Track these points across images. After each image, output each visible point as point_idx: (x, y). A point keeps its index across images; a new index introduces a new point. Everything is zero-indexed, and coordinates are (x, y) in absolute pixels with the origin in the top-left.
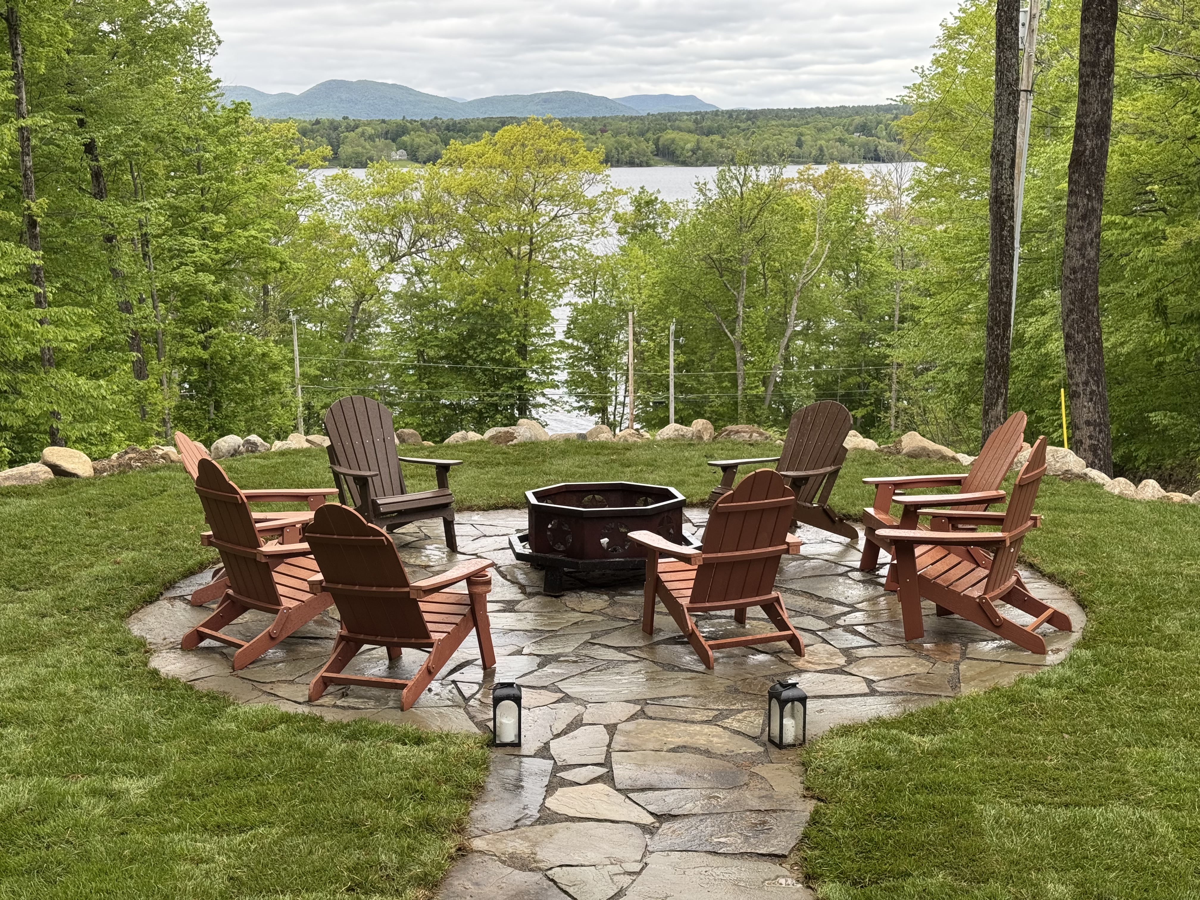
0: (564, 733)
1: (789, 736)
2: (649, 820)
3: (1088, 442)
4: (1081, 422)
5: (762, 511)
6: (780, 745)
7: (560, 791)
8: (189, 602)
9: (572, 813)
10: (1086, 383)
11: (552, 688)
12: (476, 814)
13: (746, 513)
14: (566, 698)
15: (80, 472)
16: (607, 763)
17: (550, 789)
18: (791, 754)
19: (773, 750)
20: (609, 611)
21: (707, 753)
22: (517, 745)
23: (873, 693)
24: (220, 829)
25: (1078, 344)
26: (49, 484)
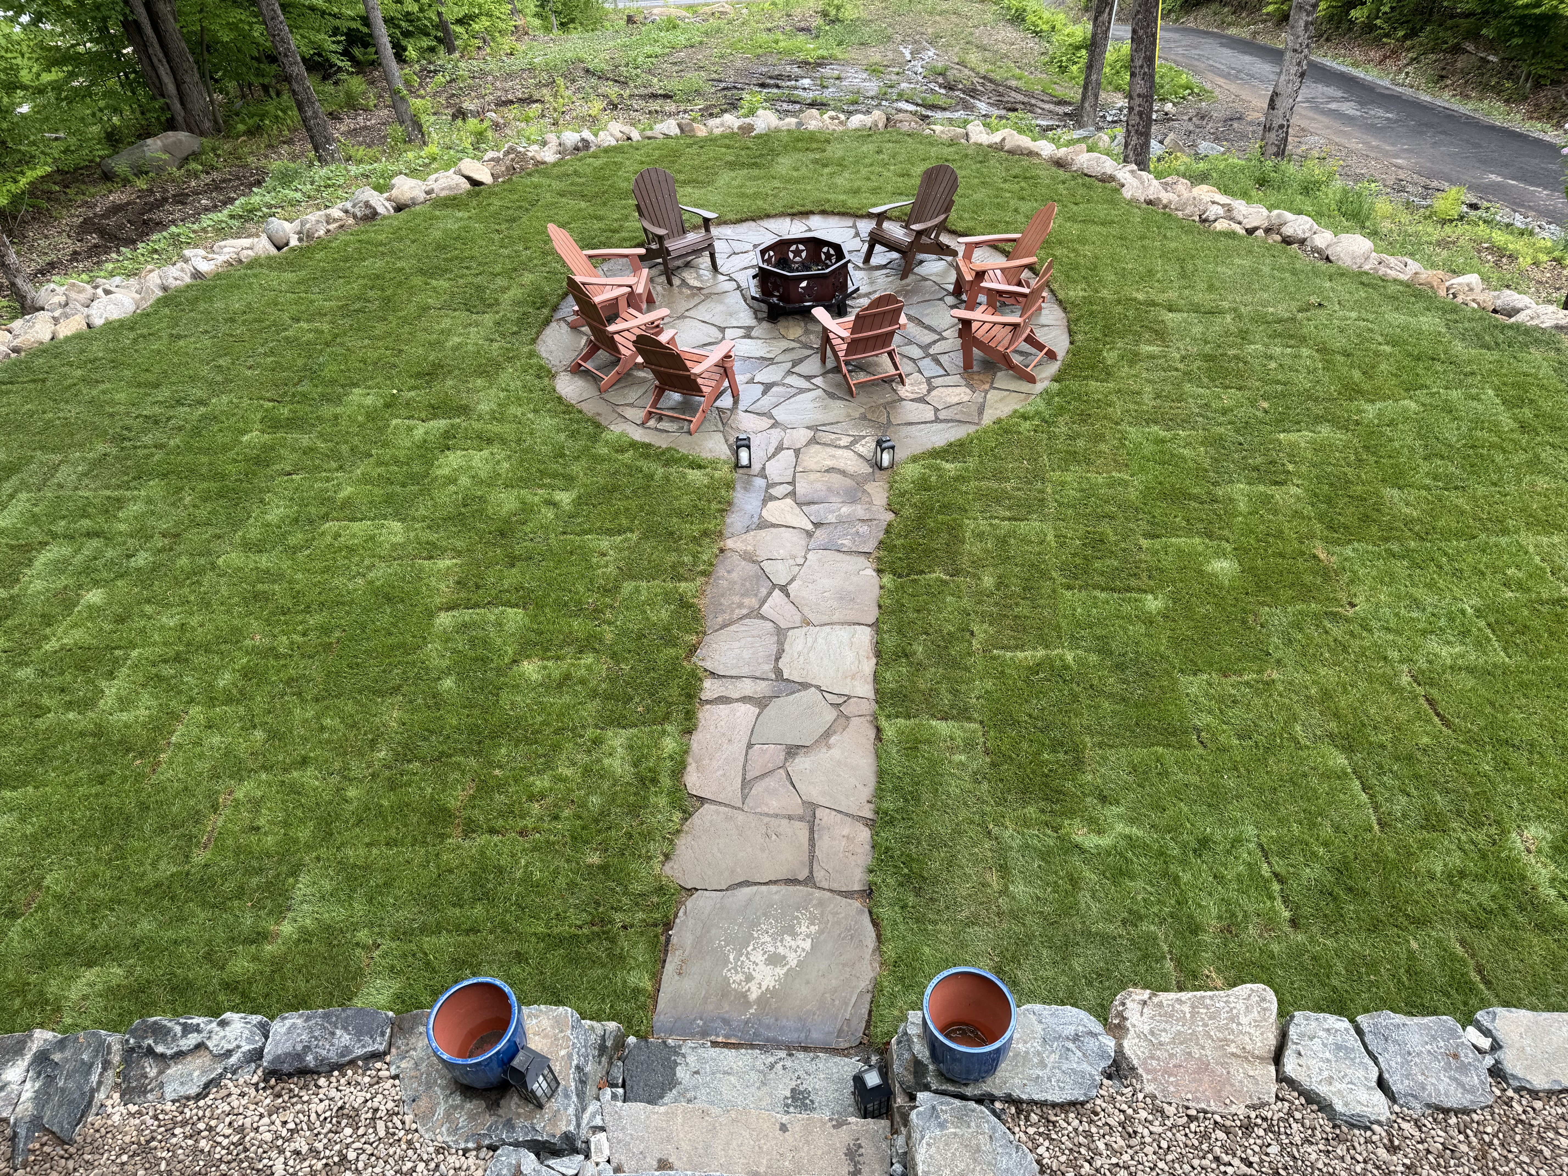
0: (774, 455)
1: (886, 463)
2: (810, 527)
3: (1137, 109)
4: (1135, 95)
5: (884, 313)
6: (881, 468)
7: (771, 504)
8: (568, 324)
9: (774, 521)
10: (1141, 67)
11: (768, 415)
12: (728, 521)
13: (875, 315)
14: (776, 425)
15: (484, 180)
16: (792, 483)
17: (765, 502)
18: (885, 475)
19: (877, 471)
20: (803, 339)
21: (843, 473)
22: (749, 467)
23: (937, 420)
24: (610, 532)
25: (1140, 37)
26: (469, 193)
